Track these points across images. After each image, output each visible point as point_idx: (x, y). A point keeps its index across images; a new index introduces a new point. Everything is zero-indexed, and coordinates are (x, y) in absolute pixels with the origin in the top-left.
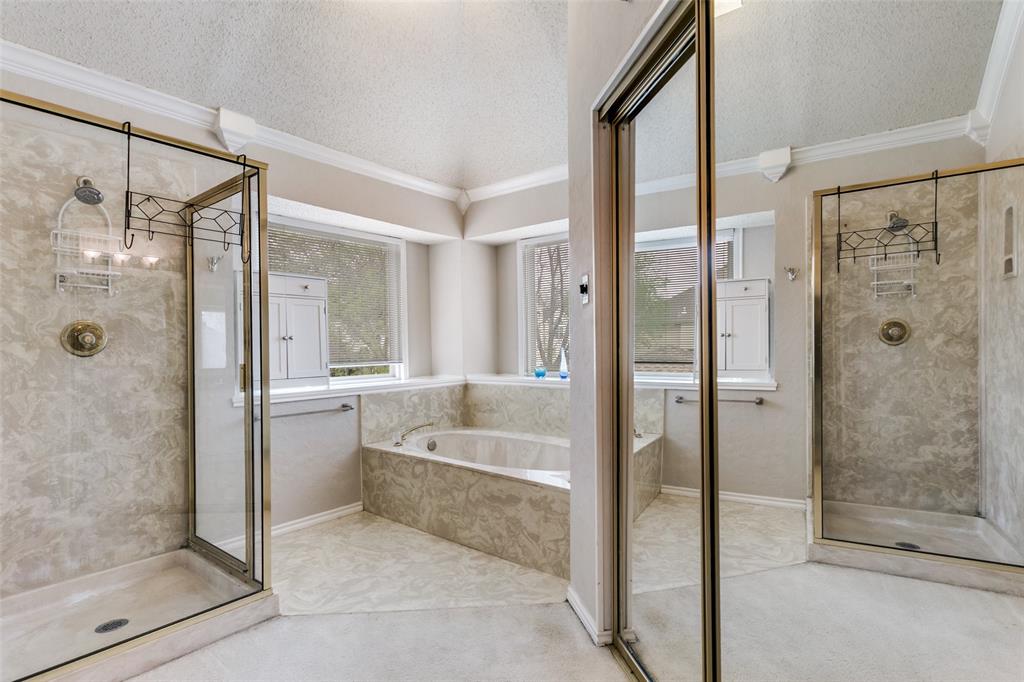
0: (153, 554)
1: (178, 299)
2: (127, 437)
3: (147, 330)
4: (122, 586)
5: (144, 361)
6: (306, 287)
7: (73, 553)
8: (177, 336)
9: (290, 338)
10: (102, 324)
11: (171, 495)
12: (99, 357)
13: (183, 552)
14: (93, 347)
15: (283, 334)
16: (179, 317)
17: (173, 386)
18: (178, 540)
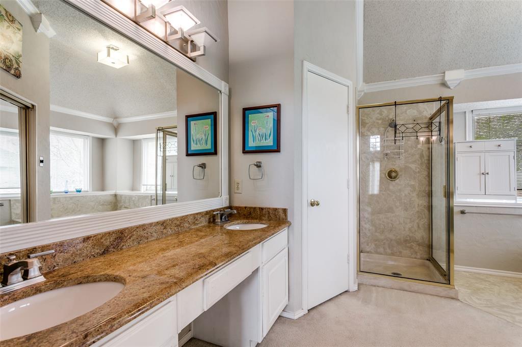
0: (415, 258)
1: (426, 158)
2: (407, 211)
3: (414, 171)
4: (404, 264)
5: (412, 183)
6: (499, 146)
7: (389, 248)
8: (425, 173)
9: (488, 174)
10: (397, 169)
11: (423, 237)
12: (397, 181)
13: (428, 261)
14: (395, 178)
15: (483, 171)
16: (426, 166)
17: (424, 194)
18: (426, 256)
